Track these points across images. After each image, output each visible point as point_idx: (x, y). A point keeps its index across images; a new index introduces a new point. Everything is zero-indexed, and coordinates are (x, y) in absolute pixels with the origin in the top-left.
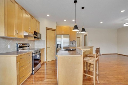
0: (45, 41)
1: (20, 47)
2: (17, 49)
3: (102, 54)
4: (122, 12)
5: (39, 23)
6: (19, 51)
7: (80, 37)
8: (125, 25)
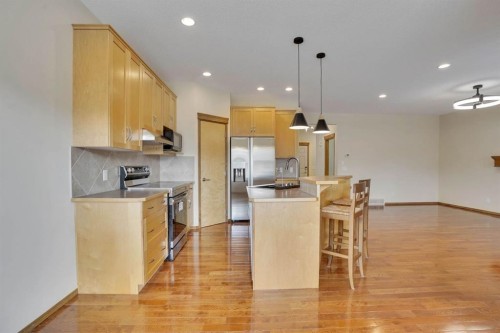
0: (193, 158)
1: (130, 178)
2: (122, 183)
3: (387, 205)
4: (441, 67)
5: (175, 97)
6: (129, 189)
7: (307, 144)
8: (457, 106)
